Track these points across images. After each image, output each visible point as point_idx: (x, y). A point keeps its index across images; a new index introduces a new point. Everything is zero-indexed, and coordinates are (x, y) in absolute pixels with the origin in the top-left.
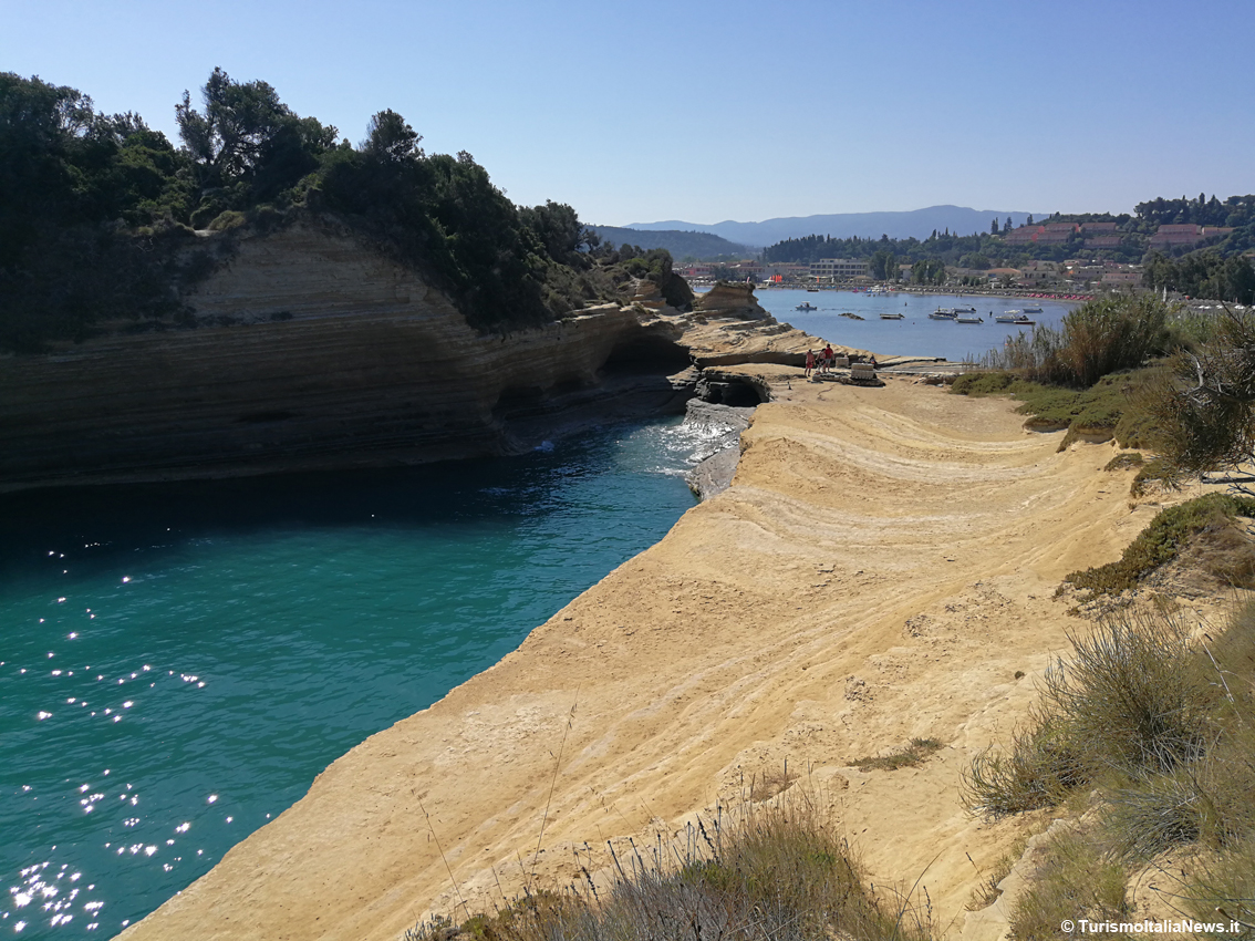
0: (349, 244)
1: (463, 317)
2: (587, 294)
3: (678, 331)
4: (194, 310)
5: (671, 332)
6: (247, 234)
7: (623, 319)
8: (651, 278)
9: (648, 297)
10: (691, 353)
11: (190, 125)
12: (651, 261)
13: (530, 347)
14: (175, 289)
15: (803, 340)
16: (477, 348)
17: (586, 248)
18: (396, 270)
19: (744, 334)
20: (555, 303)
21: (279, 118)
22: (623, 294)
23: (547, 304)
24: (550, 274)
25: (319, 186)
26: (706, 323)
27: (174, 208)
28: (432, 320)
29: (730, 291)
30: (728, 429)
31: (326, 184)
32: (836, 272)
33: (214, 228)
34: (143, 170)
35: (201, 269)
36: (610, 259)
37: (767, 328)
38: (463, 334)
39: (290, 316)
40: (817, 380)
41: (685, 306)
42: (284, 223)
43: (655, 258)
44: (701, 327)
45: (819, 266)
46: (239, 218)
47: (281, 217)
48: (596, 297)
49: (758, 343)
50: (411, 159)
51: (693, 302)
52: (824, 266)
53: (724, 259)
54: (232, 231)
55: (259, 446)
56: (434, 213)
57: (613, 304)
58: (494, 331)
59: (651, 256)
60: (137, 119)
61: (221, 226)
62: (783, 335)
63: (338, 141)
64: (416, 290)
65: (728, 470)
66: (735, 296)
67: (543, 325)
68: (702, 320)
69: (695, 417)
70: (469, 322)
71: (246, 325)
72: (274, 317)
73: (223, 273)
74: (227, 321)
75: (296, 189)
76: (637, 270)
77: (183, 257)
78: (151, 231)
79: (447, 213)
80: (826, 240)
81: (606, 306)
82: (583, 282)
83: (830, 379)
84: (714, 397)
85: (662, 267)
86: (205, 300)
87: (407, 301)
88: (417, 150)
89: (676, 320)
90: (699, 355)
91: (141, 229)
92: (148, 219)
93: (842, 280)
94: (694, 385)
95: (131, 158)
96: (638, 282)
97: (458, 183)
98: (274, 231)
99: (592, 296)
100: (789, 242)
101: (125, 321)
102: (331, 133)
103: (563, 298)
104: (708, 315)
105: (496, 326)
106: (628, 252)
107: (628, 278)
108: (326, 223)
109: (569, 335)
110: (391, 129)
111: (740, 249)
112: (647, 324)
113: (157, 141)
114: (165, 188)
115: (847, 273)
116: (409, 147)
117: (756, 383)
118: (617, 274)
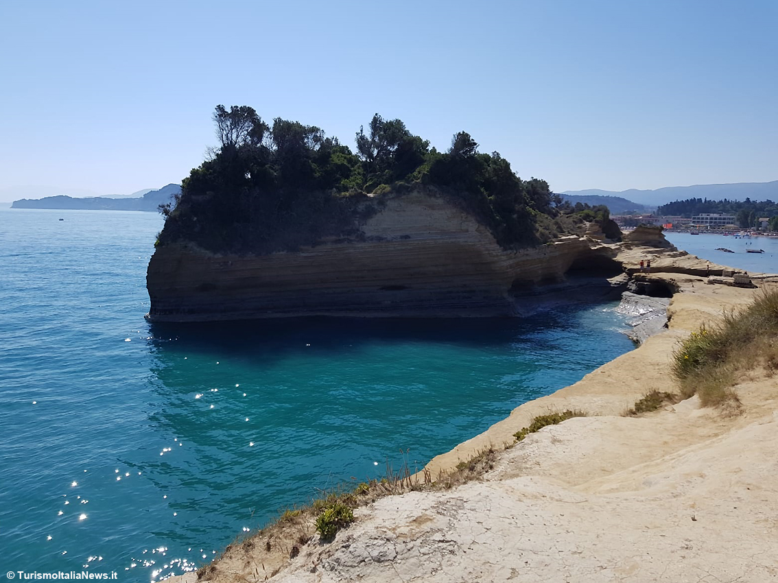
0: (440, 201)
1: (495, 240)
2: (559, 230)
3: (615, 253)
4: (365, 233)
5: (610, 253)
6: (391, 196)
7: (581, 245)
8: (596, 222)
9: (594, 233)
10: (623, 265)
11: (362, 142)
12: (596, 212)
13: (528, 258)
14: (357, 222)
15: (696, 261)
16: (502, 257)
17: (553, 205)
18: (463, 215)
19: (656, 256)
20: (542, 234)
21: (405, 138)
22: (581, 231)
23: (538, 235)
24: (538, 218)
25: (427, 171)
26: (631, 249)
27: (357, 183)
28: (480, 241)
29: (646, 230)
30: (651, 310)
31: (431, 171)
32: (711, 222)
33: (375, 193)
34: (343, 164)
35: (369, 213)
36: (568, 211)
37: (672, 253)
38: (496, 249)
39: (409, 238)
40: (711, 282)
41: (616, 239)
42: (409, 190)
43: (599, 210)
44: (628, 251)
45: (699, 218)
46: (388, 188)
47: (409, 187)
48: (564, 232)
49: (666, 261)
50: (472, 157)
51: (622, 236)
52: (703, 218)
53: (629, 213)
54: (384, 195)
55: (389, 302)
56: (483, 185)
57: (575, 236)
58: (511, 249)
59: (596, 209)
60: (336, 140)
61: (379, 191)
62: (683, 257)
63: (430, 148)
64: (472, 226)
65: (655, 330)
66: (650, 234)
67: (536, 246)
68: (628, 247)
69: (628, 302)
70: (498, 242)
71: (388, 241)
72: (402, 237)
73: (379, 215)
74: (380, 239)
75: (415, 174)
76: (587, 218)
77: (361, 207)
78: (347, 194)
79: (488, 185)
80: (703, 201)
81: (572, 237)
82: (556, 223)
83: (721, 282)
84: (640, 291)
85: (603, 216)
86: (371, 227)
87: (467, 231)
88: (475, 152)
89: (613, 246)
90: (629, 267)
91: (343, 193)
92: (346, 189)
93: (716, 227)
94: (627, 284)
95: (336, 159)
96: (588, 224)
97: (494, 169)
98: (404, 194)
99: (562, 232)
100: (677, 203)
101: (334, 238)
102: (427, 144)
103: (547, 232)
104: (632, 245)
105: (512, 246)
106: (580, 207)
107: (581, 222)
108: (430, 191)
109: (551, 252)
110: (464, 141)
111: (641, 207)
112: (596, 248)
113: (345, 150)
114: (352, 174)
115: (720, 223)
116: (472, 150)
117: (669, 283)
118: (575, 220)
